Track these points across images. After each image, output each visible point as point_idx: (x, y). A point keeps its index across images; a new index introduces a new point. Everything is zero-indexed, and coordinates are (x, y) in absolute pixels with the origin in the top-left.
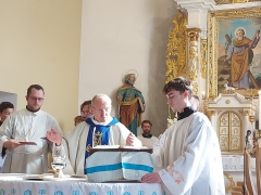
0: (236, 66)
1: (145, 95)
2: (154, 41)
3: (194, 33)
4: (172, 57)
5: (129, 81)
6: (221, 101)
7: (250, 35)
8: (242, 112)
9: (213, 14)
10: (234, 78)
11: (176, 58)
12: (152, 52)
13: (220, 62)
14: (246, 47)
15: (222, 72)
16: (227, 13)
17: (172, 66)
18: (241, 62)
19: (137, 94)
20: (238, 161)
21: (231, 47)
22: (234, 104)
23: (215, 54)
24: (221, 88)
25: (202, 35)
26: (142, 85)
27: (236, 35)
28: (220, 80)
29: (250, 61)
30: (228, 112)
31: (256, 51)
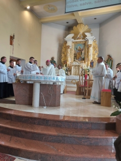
0: (78, 55)
1: (56, 62)
2: (59, 49)
3: (68, 47)
5: (53, 59)
6: (74, 63)
7: (82, 48)
8: (79, 66)
9: (73, 42)
10: (77, 58)
11: (64, 53)
12: (58, 52)
13: (74, 54)
14: (81, 51)
15: (75, 57)
16: (76, 42)
17: (63, 55)
18: (79, 54)
19: (55, 62)
20: (77, 77)
21: (77, 51)
22: (77, 64)
23: (73, 52)
24: (74, 60)
25: (70, 48)
26: (56, 60)
27: (78, 48)
29: (81, 54)
30: (76, 66)
31: (83, 52)
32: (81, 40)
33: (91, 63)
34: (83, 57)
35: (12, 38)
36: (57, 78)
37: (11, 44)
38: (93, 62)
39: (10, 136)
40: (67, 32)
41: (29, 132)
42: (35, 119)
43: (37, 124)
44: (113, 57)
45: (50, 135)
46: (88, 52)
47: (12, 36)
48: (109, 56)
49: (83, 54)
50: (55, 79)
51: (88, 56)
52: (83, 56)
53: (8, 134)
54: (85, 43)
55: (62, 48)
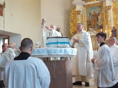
4: (71, 21)
7: (97, 12)
8: (95, 37)
10: (93, 26)
11: (73, 21)
13: (87, 22)
14: (96, 16)
15: (88, 25)
16: (89, 5)
17: (71, 24)
21: (91, 17)
22: (93, 34)
23: (86, 19)
25: (81, 13)
27: (92, 12)
28: (88, 28)
29: (97, 21)
31: (99, 17)
33: (112, 31)
34: (100, 25)
35: (2, 6)
36: (65, 51)
38: (116, 30)
46: (107, 17)
47: (2, 4)
49: (100, 20)
50: (63, 51)
51: (107, 22)
52: (100, 23)
54: (101, 6)
55: (69, 15)
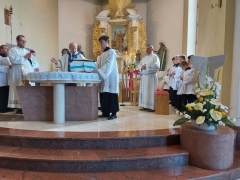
0: (118, 43)
3: (103, 30)
9: (110, 23)
10: (117, 47)
13: (112, 41)
14: (121, 36)
15: (113, 45)
16: (114, 22)
17: (94, 43)
19: (82, 53)
21: (116, 36)
25: (105, 31)
29: (122, 42)
31: (125, 38)
32: (121, 20)
33: (137, 55)
34: (125, 46)
35: (8, 13)
37: (7, 22)
38: (140, 54)
39: (22, 172)
40: (99, 7)
41: (55, 162)
42: (62, 140)
43: (67, 149)
44: (167, 45)
45: (88, 162)
46: (132, 39)
48: (162, 45)
49: (125, 42)
50: (90, 77)
51: (132, 44)
52: (125, 44)
53: (18, 168)
54: (126, 25)
55: (92, 32)
